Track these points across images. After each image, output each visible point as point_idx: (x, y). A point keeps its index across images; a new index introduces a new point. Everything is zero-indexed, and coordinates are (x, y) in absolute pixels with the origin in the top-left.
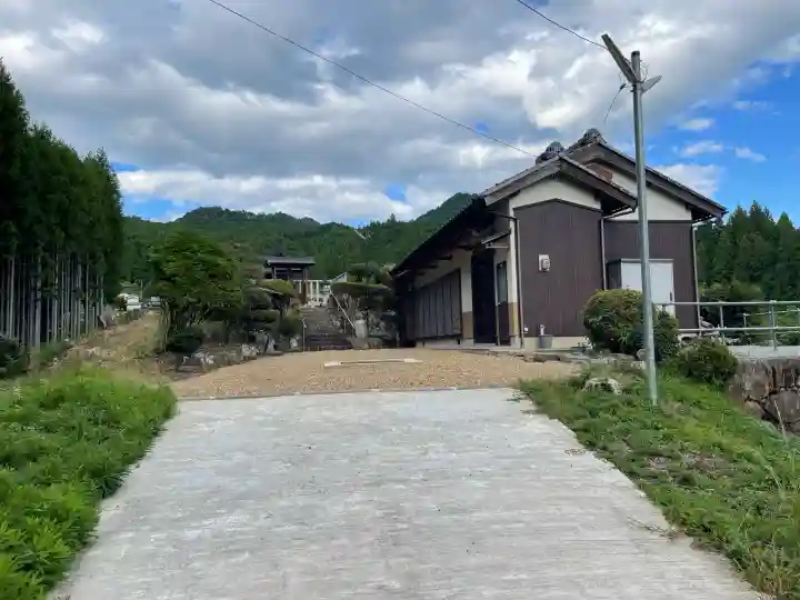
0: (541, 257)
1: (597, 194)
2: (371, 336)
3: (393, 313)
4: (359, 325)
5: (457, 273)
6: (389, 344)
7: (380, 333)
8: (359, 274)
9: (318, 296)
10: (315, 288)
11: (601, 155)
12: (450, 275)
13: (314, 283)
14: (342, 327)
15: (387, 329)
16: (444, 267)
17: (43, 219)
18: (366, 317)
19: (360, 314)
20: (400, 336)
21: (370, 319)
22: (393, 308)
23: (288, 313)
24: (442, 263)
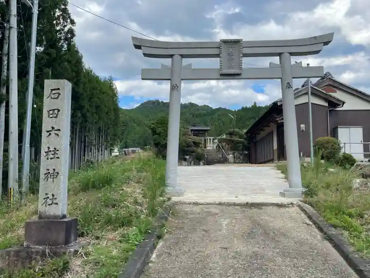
0: (301, 125)
1: (326, 100)
4: (230, 157)
5: (272, 133)
8: (231, 134)
9: (212, 145)
10: (210, 142)
11: (331, 83)
12: (270, 133)
13: (210, 139)
14: (223, 157)
16: (267, 130)
17: (90, 110)
18: (234, 154)
19: (231, 152)
23: (199, 150)
24: (266, 129)
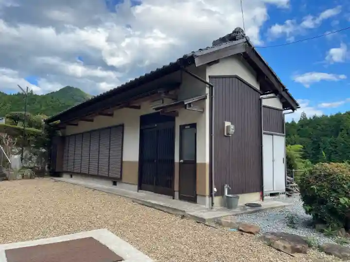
0: (226, 123)
2: (23, 168)
3: (44, 150)
4: (15, 160)
6: (39, 173)
7: (32, 165)
8: (15, 119)
15: (38, 162)
18: (21, 152)
19: (16, 150)
20: (49, 168)
21: (24, 154)
22: (44, 146)
